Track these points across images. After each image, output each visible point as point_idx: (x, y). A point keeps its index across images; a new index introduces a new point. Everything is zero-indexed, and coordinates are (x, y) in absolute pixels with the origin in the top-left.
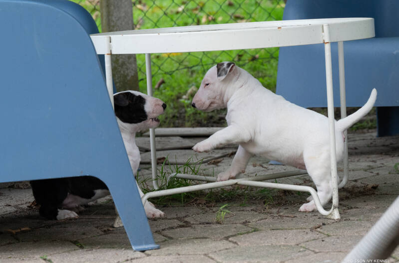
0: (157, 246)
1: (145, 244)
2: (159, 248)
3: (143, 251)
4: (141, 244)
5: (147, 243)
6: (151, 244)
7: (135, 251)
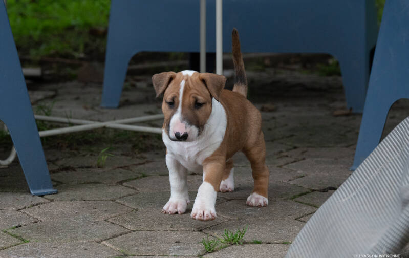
0: (56, 190)
1: (43, 189)
2: (57, 193)
3: (42, 196)
4: (39, 188)
5: (45, 188)
6: (49, 188)
7: (34, 196)
